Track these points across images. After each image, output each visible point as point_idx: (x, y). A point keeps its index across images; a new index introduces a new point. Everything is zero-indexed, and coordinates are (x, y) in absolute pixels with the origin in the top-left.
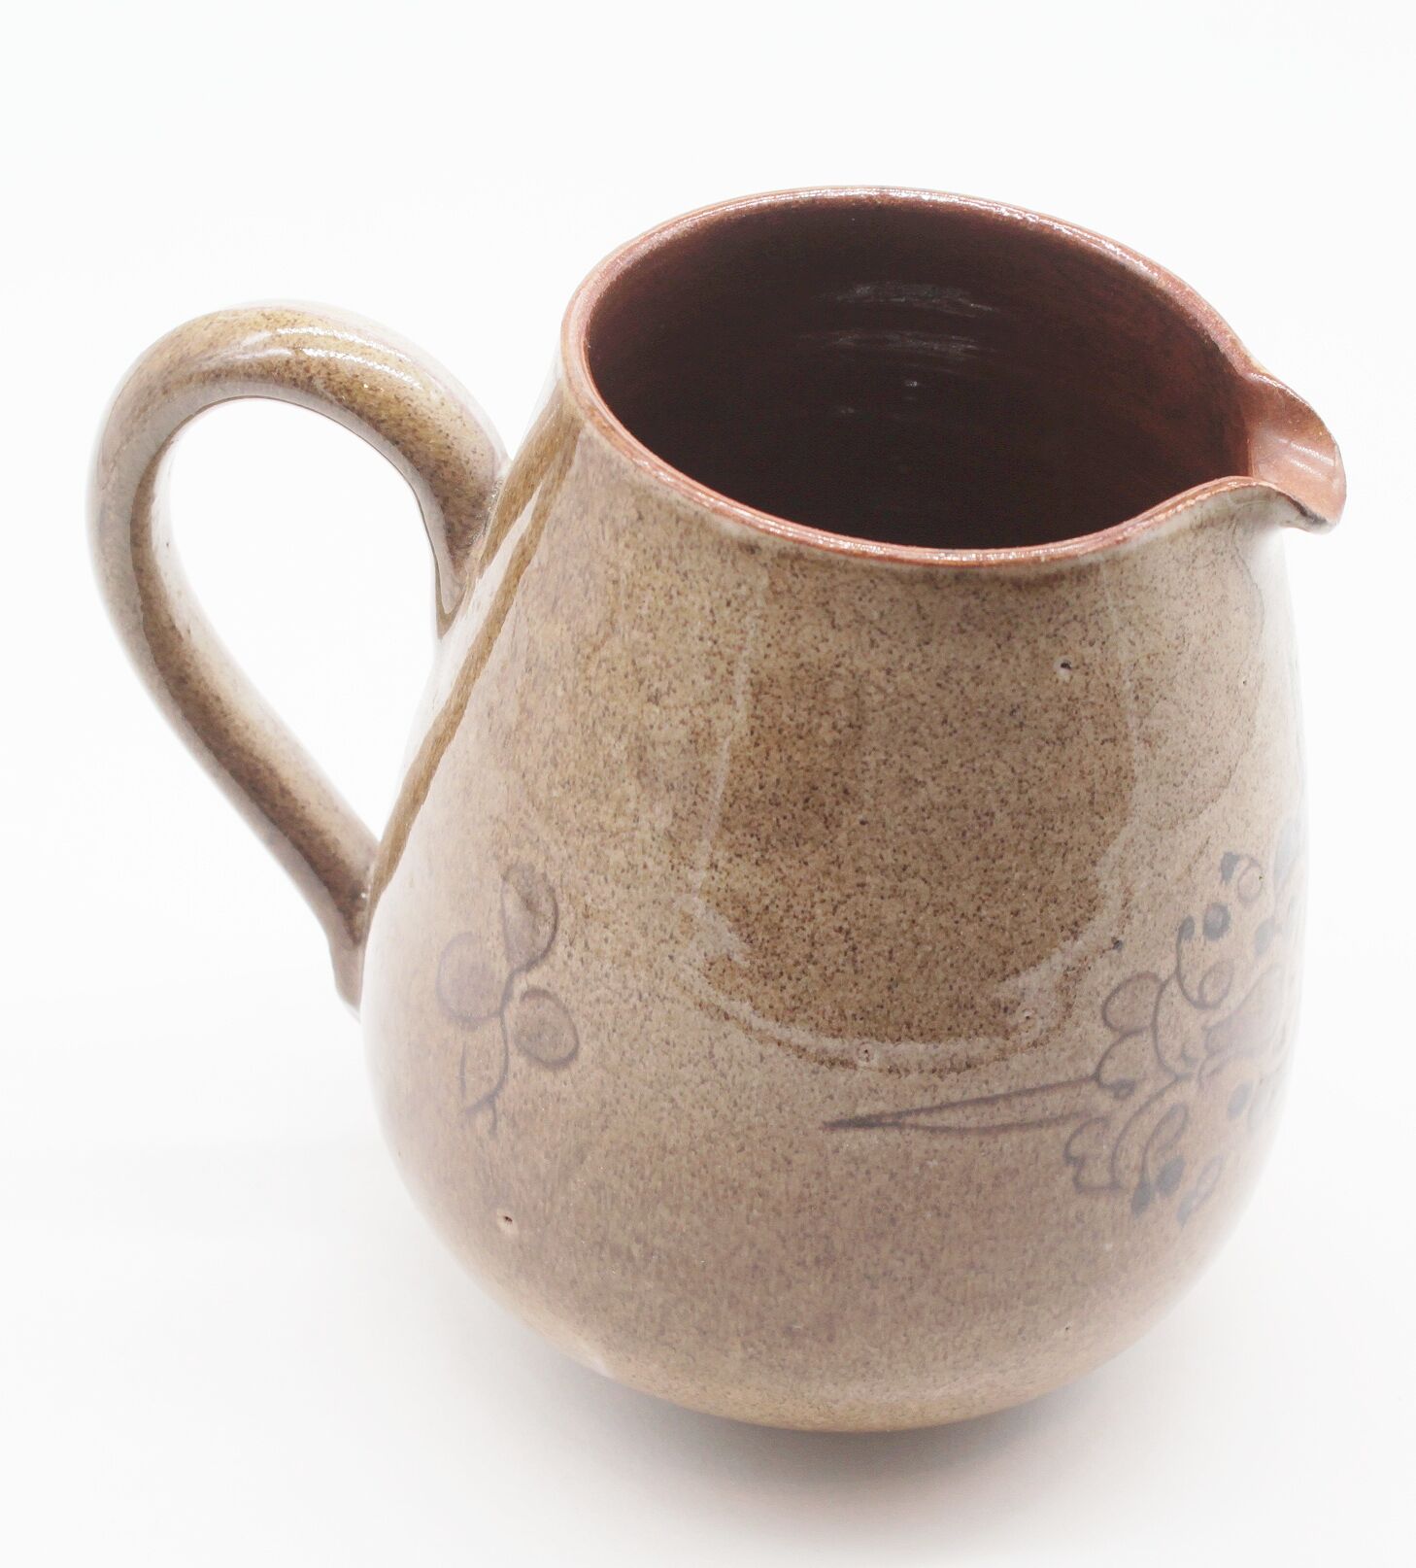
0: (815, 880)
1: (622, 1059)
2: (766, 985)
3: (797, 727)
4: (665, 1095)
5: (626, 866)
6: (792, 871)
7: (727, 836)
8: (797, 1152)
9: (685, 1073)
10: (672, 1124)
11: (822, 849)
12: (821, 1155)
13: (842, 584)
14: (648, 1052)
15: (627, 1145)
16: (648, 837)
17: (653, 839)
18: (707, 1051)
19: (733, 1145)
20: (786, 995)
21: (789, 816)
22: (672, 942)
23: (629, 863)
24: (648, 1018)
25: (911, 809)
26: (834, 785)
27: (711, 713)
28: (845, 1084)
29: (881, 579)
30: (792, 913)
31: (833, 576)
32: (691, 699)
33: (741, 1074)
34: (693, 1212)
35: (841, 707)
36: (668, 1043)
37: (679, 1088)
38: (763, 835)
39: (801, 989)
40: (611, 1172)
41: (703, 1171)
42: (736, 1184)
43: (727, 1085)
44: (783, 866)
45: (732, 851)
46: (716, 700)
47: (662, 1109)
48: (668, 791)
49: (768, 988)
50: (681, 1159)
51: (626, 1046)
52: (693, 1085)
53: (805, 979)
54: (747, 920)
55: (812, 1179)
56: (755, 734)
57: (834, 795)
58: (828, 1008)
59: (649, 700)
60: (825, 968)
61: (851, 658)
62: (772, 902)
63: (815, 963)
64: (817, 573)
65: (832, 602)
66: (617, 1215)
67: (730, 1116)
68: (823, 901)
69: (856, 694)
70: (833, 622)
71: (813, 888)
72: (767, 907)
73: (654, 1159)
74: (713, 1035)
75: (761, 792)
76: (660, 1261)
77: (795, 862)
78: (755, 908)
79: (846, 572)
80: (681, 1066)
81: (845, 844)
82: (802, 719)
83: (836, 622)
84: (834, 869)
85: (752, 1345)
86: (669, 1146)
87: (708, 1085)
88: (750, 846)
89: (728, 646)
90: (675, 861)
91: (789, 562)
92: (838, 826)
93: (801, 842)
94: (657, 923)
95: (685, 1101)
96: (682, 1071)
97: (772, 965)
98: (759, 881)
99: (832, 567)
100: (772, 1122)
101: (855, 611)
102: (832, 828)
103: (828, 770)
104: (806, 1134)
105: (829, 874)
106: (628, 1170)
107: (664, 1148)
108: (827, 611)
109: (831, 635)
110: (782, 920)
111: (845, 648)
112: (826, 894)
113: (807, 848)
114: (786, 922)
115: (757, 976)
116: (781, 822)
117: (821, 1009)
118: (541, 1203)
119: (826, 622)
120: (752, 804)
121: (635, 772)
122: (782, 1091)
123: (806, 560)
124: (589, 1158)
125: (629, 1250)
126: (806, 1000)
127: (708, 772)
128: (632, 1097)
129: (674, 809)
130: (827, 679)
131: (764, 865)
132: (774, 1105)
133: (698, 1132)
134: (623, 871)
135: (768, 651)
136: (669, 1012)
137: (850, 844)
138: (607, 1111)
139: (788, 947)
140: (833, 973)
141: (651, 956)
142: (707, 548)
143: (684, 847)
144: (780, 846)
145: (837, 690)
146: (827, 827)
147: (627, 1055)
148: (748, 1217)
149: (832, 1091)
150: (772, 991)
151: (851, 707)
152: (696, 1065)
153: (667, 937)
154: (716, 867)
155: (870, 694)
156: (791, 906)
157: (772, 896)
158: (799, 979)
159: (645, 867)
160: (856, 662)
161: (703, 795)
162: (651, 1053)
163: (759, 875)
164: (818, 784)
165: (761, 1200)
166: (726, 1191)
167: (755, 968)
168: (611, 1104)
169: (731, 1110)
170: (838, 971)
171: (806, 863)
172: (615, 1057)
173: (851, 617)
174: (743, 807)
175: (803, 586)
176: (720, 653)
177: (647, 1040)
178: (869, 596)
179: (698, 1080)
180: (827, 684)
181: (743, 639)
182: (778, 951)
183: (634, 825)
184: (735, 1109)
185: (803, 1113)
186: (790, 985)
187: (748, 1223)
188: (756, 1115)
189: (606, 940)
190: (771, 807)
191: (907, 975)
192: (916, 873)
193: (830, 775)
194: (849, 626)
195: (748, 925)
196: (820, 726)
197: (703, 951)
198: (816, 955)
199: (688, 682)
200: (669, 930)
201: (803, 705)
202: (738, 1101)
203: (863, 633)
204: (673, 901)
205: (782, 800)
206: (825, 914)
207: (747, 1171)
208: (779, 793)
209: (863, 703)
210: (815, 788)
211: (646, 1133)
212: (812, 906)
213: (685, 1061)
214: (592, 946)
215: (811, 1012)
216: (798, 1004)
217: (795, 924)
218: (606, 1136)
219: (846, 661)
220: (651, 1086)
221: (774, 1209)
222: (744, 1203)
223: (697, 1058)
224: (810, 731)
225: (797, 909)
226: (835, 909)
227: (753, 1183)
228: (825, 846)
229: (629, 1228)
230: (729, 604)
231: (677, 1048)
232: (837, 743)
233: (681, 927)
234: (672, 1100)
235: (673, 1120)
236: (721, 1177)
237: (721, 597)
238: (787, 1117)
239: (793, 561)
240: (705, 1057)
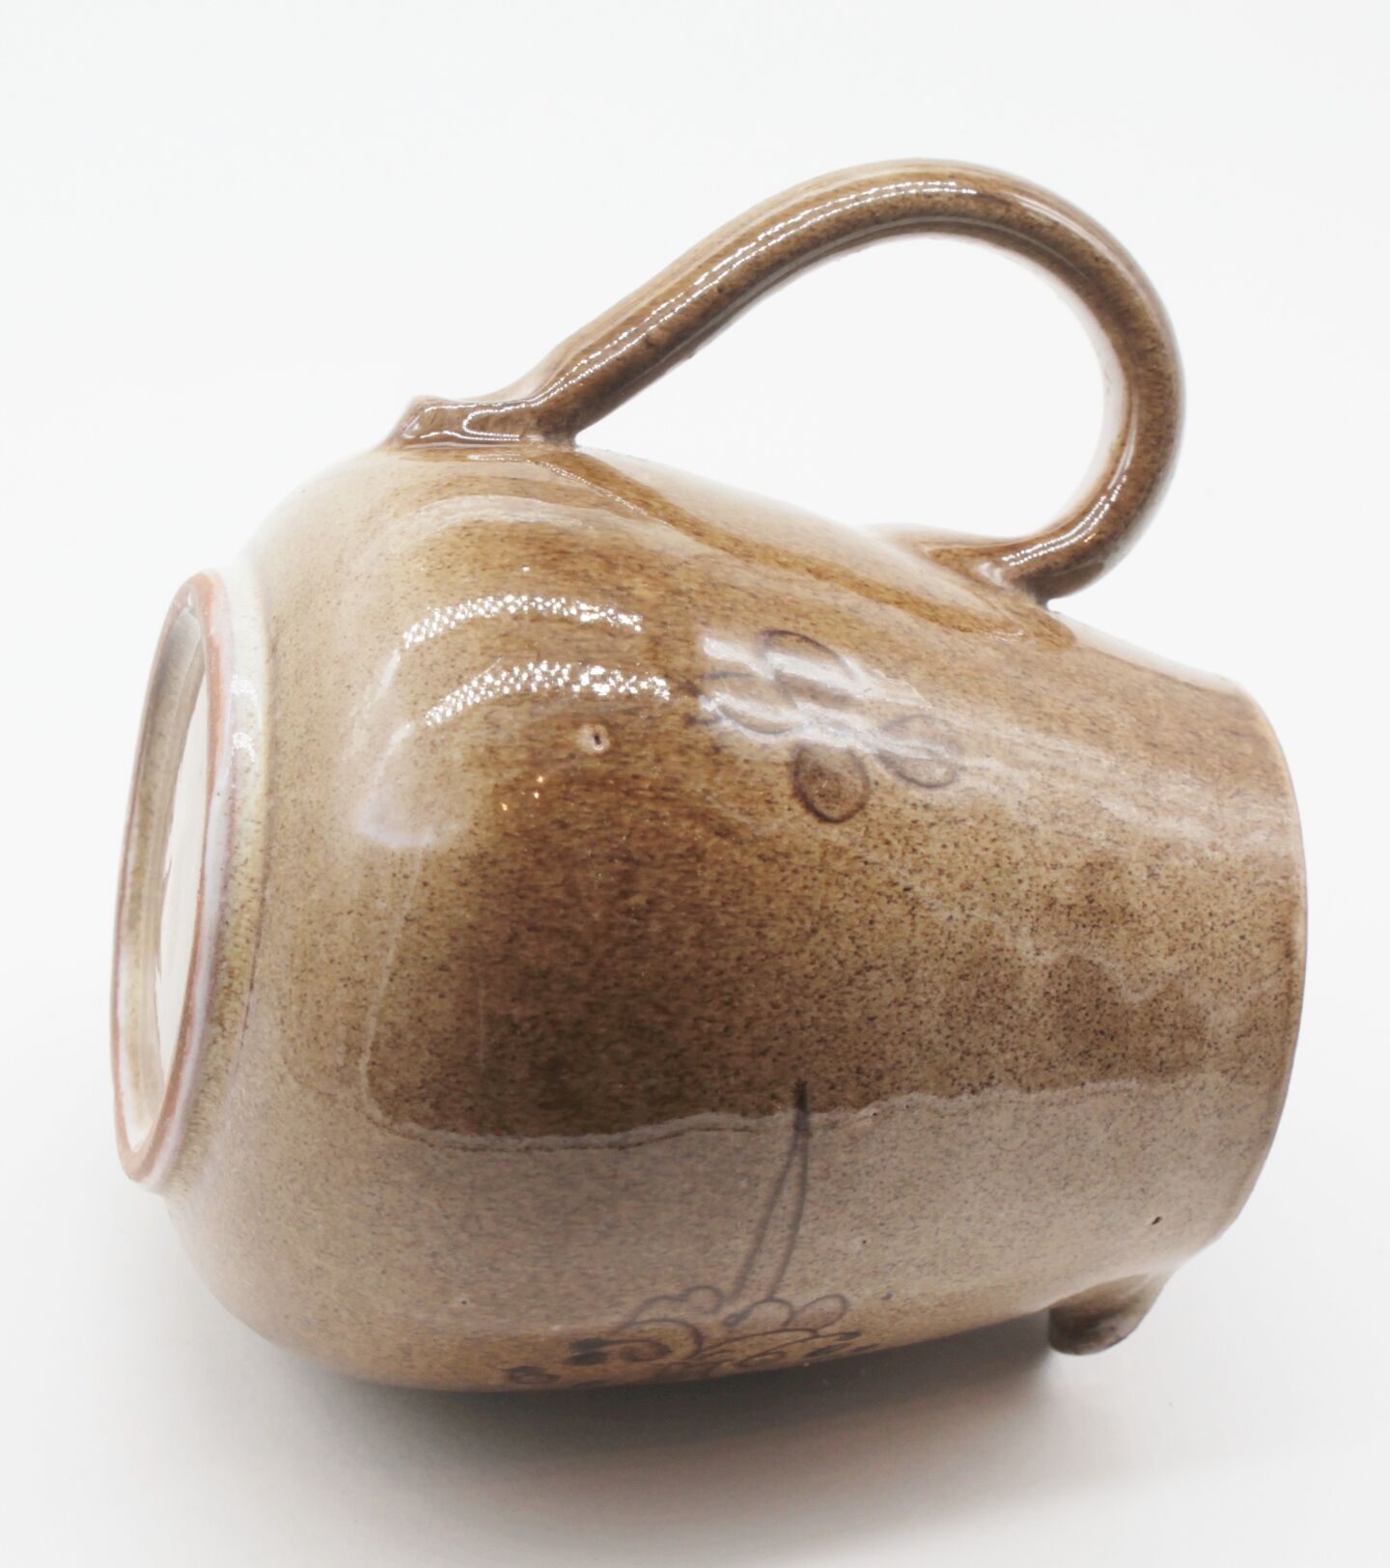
0: (1036, 1049)
1: (840, 873)
2: (941, 1015)
3: (1161, 1015)
4: (818, 923)
5: (1013, 860)
6: (1042, 1027)
7: (1065, 962)
8: (774, 1060)
9: (845, 943)
10: (789, 932)
11: (1061, 1052)
12: (770, 1084)
13: (1272, 1041)
14: (857, 902)
15: (753, 884)
16: (1045, 882)
17: (1045, 887)
18: (873, 964)
19: (778, 997)
20: (933, 1035)
21: (1088, 1019)
22: (964, 917)
23: (1017, 864)
24: (890, 899)
25: (1088, 1123)
26: (1115, 1055)
27: (1158, 933)
28: (845, 1099)
29: (1276, 1073)
30: (1007, 1031)
31: (1278, 1031)
32: (1163, 911)
33: (853, 999)
34: (699, 961)
35: (1178, 1052)
36: (871, 922)
37: (828, 937)
38: (1070, 996)
39: (938, 1048)
40: (718, 868)
41: (745, 969)
42: (737, 1004)
43: (841, 987)
44: (1046, 1018)
45: (1053, 968)
46: (1168, 935)
47: (802, 921)
48: (1087, 897)
49: (937, 1017)
50: (752, 945)
51: (856, 877)
52: (835, 952)
53: (947, 1050)
54: (997, 990)
55: (743, 1077)
56: (1149, 978)
57: (1107, 1057)
58: (919, 1076)
59: (1148, 867)
60: (957, 1068)
61: (1215, 1055)
62: (1015, 1012)
63: (962, 1059)
64: (1279, 1018)
65: (1257, 1033)
66: (674, 878)
67: (808, 992)
68: (1016, 1059)
69: (1187, 1063)
70: (1242, 1036)
71: (1028, 1049)
72: (1010, 1008)
73: (746, 916)
74: (889, 969)
75: (1105, 989)
76: (633, 928)
77: (1050, 1028)
78: (1008, 996)
79: (1282, 1043)
80: (852, 939)
81: (1065, 1072)
82: (1168, 1020)
83: (1242, 1039)
84: (1044, 1065)
85: (534, 1027)
86: (764, 931)
87: (837, 968)
88: (1060, 984)
89: (1213, 942)
90: (1033, 913)
91: (1285, 990)
92: (1081, 1064)
93: (1067, 1032)
94: (977, 899)
95: (817, 945)
96: (847, 940)
97: (960, 1019)
98: (1032, 997)
99: (1285, 1029)
100: (805, 1034)
101: (1250, 1054)
102: (1080, 1059)
103: (1127, 1048)
104: (794, 1068)
105: (1040, 1061)
106: (727, 887)
107: (761, 925)
108: (1250, 1030)
109: (1232, 1036)
110: (1000, 1023)
111: (1223, 1050)
112: (1022, 1061)
113: (1062, 1038)
114: (998, 1027)
115: (948, 1006)
116: (1084, 1012)
117: (919, 1069)
118: (647, 785)
119: (1241, 1030)
120: (1095, 983)
121: (1089, 860)
122: (839, 1041)
123: (1289, 1006)
124: (725, 843)
125: (634, 893)
126: (928, 1054)
127: (1113, 936)
128: (805, 887)
129: (1075, 905)
130: (1199, 1037)
131: (1045, 1000)
132: (824, 1035)
133: (786, 962)
134: (1009, 858)
135: (1216, 981)
136: (902, 922)
137: (1065, 1076)
138: (782, 861)
139: (977, 1031)
140: (952, 1076)
141: (946, 897)
142: (1277, 911)
143: (1046, 920)
144: (1063, 1013)
145: (1191, 1047)
146: (1080, 1054)
147: (847, 879)
148: (702, 1018)
149: (839, 1088)
150: (935, 1022)
151: (1177, 1062)
152: (856, 953)
153: (967, 912)
154: (1038, 954)
155: (1186, 1076)
156: (1012, 1030)
157: (1020, 1011)
158: (947, 1045)
159: (1020, 881)
160: (1212, 1060)
161: (1093, 934)
162: (856, 906)
163: (1037, 996)
164: (1116, 1041)
165: (721, 1030)
166: (729, 994)
167: (954, 1003)
168: (789, 863)
169: (815, 993)
170: (954, 1080)
171: (1049, 1039)
172: (840, 865)
173: (1246, 1050)
174: (1091, 974)
175: (1268, 1006)
176: (1205, 935)
177: (869, 901)
178: (1262, 1064)
179: (842, 956)
180: (1195, 1038)
181: (1220, 957)
182: (973, 1023)
183: (1049, 865)
184: (816, 997)
185: (816, 1064)
186: (940, 1038)
187: (695, 1020)
188: (812, 1018)
189: (944, 846)
190: (1094, 999)
191: (942, 1141)
192: (1031, 1135)
193: (1123, 1051)
194: (1239, 1050)
195: (992, 991)
196: (1162, 1035)
197: (964, 950)
198: (969, 1059)
199: (1174, 905)
200: (974, 913)
201: (1178, 1019)
202: (826, 999)
203: (1233, 1063)
204: (1000, 914)
205: (1101, 1010)
206: (1006, 1062)
207: (751, 1014)
208: (1107, 1006)
209: (1179, 1071)
210: (1112, 1039)
211: (773, 906)
212: (1012, 1050)
213: (858, 942)
214: (934, 830)
215: (916, 1061)
216: (924, 1048)
217: (997, 1036)
218: (755, 861)
219: (1212, 1052)
220: (823, 907)
221: (711, 1043)
222: (717, 1014)
223: (862, 953)
224: (1158, 1027)
225: (1010, 1036)
226: (1010, 1070)
227: (739, 1021)
228: (1064, 1054)
229: (662, 892)
230: (1242, 938)
231: (868, 933)
232: (1148, 1052)
233: (980, 923)
234: (814, 931)
235: (794, 934)
236: (743, 988)
237: (1245, 930)
238: (812, 1049)
239: (1286, 994)
240: (866, 962)
